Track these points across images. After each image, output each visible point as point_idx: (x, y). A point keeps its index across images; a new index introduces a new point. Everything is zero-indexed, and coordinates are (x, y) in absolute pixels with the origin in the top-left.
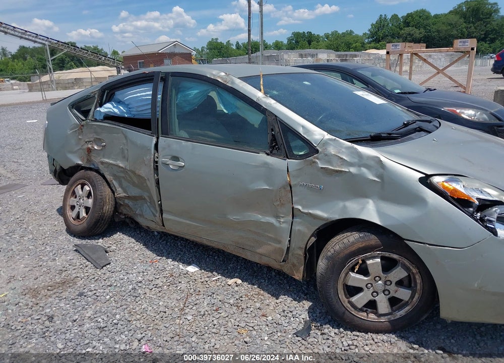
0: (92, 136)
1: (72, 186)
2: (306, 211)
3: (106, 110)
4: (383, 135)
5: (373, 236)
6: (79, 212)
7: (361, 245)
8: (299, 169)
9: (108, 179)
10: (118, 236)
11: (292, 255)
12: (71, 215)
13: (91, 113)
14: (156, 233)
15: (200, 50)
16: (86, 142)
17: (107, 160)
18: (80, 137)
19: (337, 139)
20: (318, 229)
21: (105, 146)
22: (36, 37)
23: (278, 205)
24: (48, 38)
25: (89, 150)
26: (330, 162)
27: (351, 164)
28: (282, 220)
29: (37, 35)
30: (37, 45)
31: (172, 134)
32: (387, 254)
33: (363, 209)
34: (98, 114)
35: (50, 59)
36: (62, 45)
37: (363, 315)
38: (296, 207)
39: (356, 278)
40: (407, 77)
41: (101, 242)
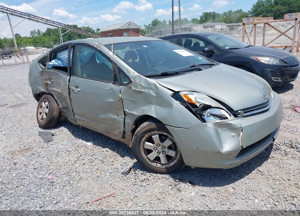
0: (47, 77)
1: (40, 103)
2: (129, 112)
3: (52, 63)
4: (169, 73)
5: (153, 124)
6: (43, 116)
7: (148, 128)
8: (125, 91)
9: (56, 99)
10: (62, 128)
11: (127, 135)
12: (40, 117)
13: (47, 65)
14: (80, 127)
15: (148, 26)
16: (45, 80)
17: (54, 89)
18: (42, 77)
19: (140, 75)
20: (135, 121)
21: (53, 81)
22: (54, 23)
23: (117, 109)
24: (60, 23)
25: (47, 84)
26: (137, 87)
27: (145, 88)
28: (120, 117)
29: (54, 22)
30: (53, 28)
31: (77, 75)
32: (161, 133)
33: (150, 110)
34: (49, 65)
35: (61, 35)
36: (68, 27)
37: (154, 164)
38: (125, 110)
39: (148, 145)
40: (241, 40)
41: (52, 131)
